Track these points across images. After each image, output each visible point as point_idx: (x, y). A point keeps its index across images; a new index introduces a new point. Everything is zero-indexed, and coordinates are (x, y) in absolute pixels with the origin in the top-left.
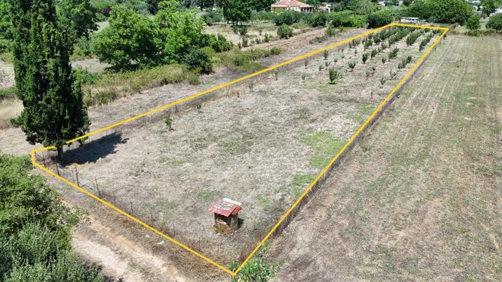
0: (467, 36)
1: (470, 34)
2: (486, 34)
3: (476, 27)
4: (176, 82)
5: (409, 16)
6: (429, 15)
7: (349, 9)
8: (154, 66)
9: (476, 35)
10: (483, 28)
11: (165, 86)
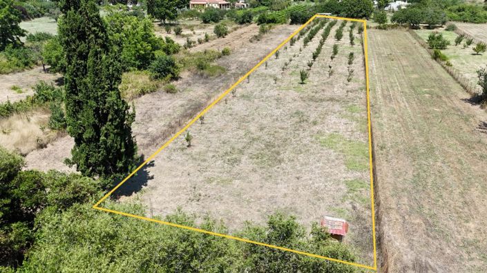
0: (378, 30)
1: (380, 28)
2: (393, 27)
3: (384, 21)
4: (151, 91)
5: (323, 12)
6: (340, 11)
7: (264, 5)
9: (385, 29)
10: (389, 23)
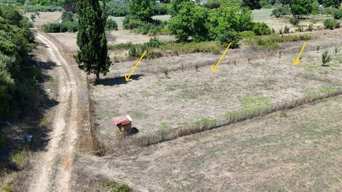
4: (206, 51)
8: (203, 41)
11: (196, 53)
